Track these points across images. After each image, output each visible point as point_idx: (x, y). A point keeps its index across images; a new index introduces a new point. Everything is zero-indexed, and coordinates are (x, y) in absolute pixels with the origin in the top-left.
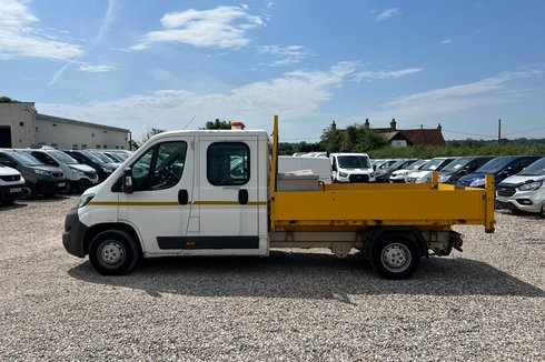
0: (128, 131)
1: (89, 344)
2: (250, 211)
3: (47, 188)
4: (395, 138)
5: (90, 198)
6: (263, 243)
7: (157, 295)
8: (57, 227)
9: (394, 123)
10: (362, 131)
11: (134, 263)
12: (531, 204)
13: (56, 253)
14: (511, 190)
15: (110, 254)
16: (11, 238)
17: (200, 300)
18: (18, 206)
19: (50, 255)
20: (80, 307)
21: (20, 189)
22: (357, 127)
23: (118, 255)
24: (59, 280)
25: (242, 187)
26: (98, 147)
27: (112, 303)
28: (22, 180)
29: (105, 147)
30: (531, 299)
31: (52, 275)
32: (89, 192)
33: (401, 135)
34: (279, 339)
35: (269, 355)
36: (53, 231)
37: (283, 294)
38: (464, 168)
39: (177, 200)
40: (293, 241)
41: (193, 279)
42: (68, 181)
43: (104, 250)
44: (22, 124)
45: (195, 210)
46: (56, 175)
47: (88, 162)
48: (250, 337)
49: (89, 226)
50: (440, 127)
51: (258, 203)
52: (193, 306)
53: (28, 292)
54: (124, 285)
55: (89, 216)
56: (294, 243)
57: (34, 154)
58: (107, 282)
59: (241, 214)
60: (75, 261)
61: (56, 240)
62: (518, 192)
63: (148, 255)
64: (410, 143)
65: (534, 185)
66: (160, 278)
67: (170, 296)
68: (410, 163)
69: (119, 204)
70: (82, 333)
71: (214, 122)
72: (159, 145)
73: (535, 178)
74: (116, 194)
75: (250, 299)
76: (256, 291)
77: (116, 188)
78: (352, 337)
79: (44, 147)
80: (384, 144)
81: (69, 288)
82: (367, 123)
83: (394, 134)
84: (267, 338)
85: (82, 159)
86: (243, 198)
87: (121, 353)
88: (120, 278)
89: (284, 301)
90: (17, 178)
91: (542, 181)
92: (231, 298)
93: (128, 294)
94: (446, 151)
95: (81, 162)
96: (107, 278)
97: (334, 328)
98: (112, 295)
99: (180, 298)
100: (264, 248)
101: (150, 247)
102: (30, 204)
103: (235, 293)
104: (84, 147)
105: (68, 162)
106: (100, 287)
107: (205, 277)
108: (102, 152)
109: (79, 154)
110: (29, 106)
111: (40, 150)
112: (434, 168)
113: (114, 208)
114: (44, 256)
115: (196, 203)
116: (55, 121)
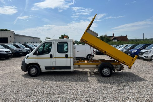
0: (39, 38)
1: (27, 92)
2: (68, 60)
3: (17, 54)
4: (114, 39)
5: (28, 57)
6: (72, 68)
7: (44, 81)
8: (20, 65)
9: (113, 35)
10: (104, 37)
11: (39, 74)
12: (148, 57)
13: (20, 71)
14: (142, 53)
15: (33, 71)
16: (8, 67)
17: (55, 82)
18: (10, 59)
19: (18, 71)
20: (25, 84)
21: (10, 55)
22: (103, 36)
23: (35, 71)
24: (20, 78)
25: (66, 54)
26: (31, 43)
27: (33, 83)
28: (11, 52)
29: (33, 43)
30: (140, 82)
31: (18, 76)
32: (28, 55)
33: (115, 38)
34: (73, 91)
35: (70, 95)
36: (19, 66)
37: (76, 81)
38: (131, 47)
39: (50, 57)
40: (80, 67)
41: (54, 77)
42: (23, 52)
43: (31, 70)
44: (11, 37)
45: (54, 60)
46: (20, 50)
47: (28, 47)
48: (66, 91)
49: (27, 64)
50: (127, 36)
51: (70, 58)
52: (53, 84)
53: (12, 81)
54: (36, 79)
55: (27, 61)
56: (80, 68)
57: (14, 45)
58: (32, 78)
59: (66, 61)
60: (24, 73)
61: (19, 68)
62: (144, 54)
63: (42, 71)
64: (118, 40)
65: (149, 52)
66: (45, 77)
67: (48, 81)
68: (117, 46)
69: (35, 58)
70: (25, 90)
71: (63, 35)
72: (45, 43)
73: (149, 50)
74: (34, 56)
75: (68, 82)
76: (69, 80)
77: (34, 54)
78: (91, 91)
79: (17, 43)
80: (110, 41)
81: (22, 80)
82: (106, 35)
83: (113, 38)
84: (70, 91)
85: (27, 46)
86: (67, 56)
87: (34, 94)
88: (35, 77)
89: (76, 83)
90: (10, 51)
91: (151, 51)
92: (63, 82)
93: (37, 81)
94: (127, 43)
95: (26, 47)
96: (32, 77)
97: (87, 89)
98: (33, 81)
99: (50, 82)
100: (72, 69)
101: (43, 69)
102: (13, 59)
103: (64, 81)
104: (27, 43)
105: (23, 47)
106: (30, 79)
107: (57, 77)
108: (32, 44)
109: (26, 45)
110: (13, 32)
111: (15, 44)
112: (123, 47)
113: (34, 59)
114: (16, 72)
115: (54, 58)
116: (20, 36)
